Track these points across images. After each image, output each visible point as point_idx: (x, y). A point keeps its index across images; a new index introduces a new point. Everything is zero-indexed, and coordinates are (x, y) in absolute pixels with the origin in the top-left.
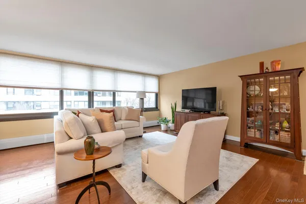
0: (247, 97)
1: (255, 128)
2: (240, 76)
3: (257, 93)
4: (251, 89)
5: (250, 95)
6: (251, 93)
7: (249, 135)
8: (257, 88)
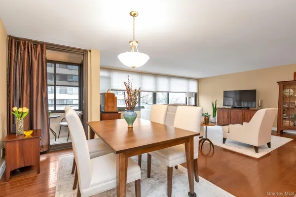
0: (283, 97)
1: (289, 119)
2: (277, 82)
3: (291, 94)
4: (286, 91)
5: (286, 96)
6: (286, 94)
7: (284, 125)
8: (292, 91)
